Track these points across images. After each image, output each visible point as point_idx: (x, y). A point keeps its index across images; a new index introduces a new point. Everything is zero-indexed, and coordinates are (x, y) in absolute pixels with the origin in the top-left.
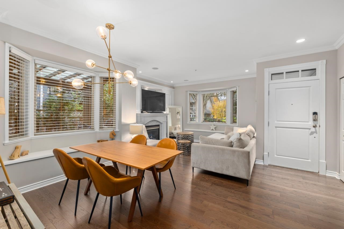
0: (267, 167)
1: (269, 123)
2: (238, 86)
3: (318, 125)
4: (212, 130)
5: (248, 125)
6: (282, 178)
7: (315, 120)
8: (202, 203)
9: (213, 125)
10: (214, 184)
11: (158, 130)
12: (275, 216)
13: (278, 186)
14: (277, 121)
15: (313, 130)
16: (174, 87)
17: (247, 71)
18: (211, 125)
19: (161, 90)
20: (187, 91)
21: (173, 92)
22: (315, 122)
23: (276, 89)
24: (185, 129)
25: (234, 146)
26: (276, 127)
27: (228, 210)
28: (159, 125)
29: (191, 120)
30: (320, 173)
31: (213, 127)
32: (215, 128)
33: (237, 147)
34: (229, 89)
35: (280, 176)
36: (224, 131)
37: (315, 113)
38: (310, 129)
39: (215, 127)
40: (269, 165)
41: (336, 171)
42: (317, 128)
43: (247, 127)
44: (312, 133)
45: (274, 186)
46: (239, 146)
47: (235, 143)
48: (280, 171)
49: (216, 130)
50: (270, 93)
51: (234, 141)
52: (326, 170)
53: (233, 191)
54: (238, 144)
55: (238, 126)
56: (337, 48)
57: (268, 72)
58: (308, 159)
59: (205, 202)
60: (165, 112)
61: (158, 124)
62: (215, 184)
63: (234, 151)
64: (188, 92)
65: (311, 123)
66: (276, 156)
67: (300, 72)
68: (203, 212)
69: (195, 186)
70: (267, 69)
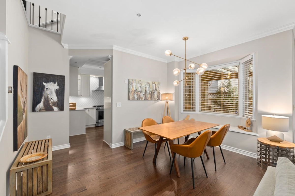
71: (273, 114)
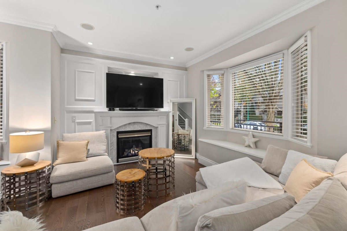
9: (250, 137)
11: (149, 137)
16: (186, 68)
18: (247, 136)
19: (157, 74)
20: (203, 71)
21: (184, 76)
28: (150, 131)
34: (288, 49)
39: (254, 140)
49: (256, 147)
60: (161, 110)
61: (148, 128)
64: (205, 72)
71: (25, 131)
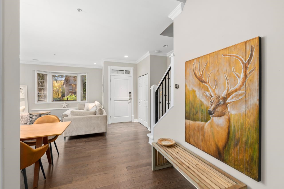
0: (110, 125)
1: (111, 98)
2: (88, 73)
3: (131, 99)
4: (64, 107)
5: (95, 101)
6: (119, 128)
7: (130, 96)
8: (86, 153)
9: (65, 103)
10: (85, 142)
12: (123, 142)
13: (119, 131)
14: (115, 97)
15: (129, 101)
17: (95, 64)
18: (63, 103)
20: (35, 71)
22: (130, 97)
23: (114, 79)
24: (31, 110)
25: (97, 114)
26: (114, 101)
27: (103, 149)
29: (38, 100)
30: (132, 122)
31: (65, 105)
32: (67, 106)
33: (99, 114)
34: (79, 74)
35: (118, 127)
36: (77, 107)
37: (130, 93)
38: (128, 101)
39: (67, 104)
40: (111, 123)
41: (137, 119)
42: (131, 100)
43: (94, 102)
44: (129, 103)
45: (118, 132)
46: (100, 114)
47: (97, 112)
48: (117, 125)
49: (67, 107)
50: (111, 80)
51: (97, 111)
52: (134, 119)
53: (100, 141)
54: (100, 112)
55: (88, 102)
56: (137, 63)
57: (110, 68)
58: (128, 116)
59: (87, 152)
62: (87, 142)
63: (98, 117)
65: (129, 98)
66: (114, 117)
67: (124, 71)
68: (90, 156)
69: (74, 148)
70: (110, 66)
